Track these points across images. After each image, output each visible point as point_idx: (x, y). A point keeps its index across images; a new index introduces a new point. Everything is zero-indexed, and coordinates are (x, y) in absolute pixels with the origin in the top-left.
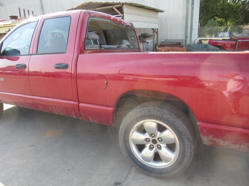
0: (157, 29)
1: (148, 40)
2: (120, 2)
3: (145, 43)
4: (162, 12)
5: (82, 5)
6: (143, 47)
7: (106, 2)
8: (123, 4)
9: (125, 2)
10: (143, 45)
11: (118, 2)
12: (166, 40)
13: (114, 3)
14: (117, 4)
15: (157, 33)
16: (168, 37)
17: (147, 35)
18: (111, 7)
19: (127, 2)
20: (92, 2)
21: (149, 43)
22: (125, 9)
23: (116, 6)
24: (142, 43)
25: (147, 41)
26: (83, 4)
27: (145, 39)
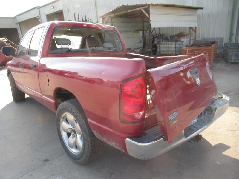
0: (196, 27)
1: (183, 38)
2: (147, 4)
3: (179, 42)
4: (202, 9)
5: (116, 8)
6: (176, 46)
7: (136, 4)
8: (149, 5)
9: (151, 4)
10: (176, 45)
11: (146, 4)
12: (203, 39)
13: (142, 5)
14: (145, 6)
15: (195, 31)
16: (205, 35)
17: (185, 34)
18: (140, 8)
19: (153, 3)
20: (124, 5)
21: (184, 42)
22: (151, 10)
23: (143, 8)
24: (174, 43)
25: (182, 40)
26: (118, 7)
27: (179, 38)
